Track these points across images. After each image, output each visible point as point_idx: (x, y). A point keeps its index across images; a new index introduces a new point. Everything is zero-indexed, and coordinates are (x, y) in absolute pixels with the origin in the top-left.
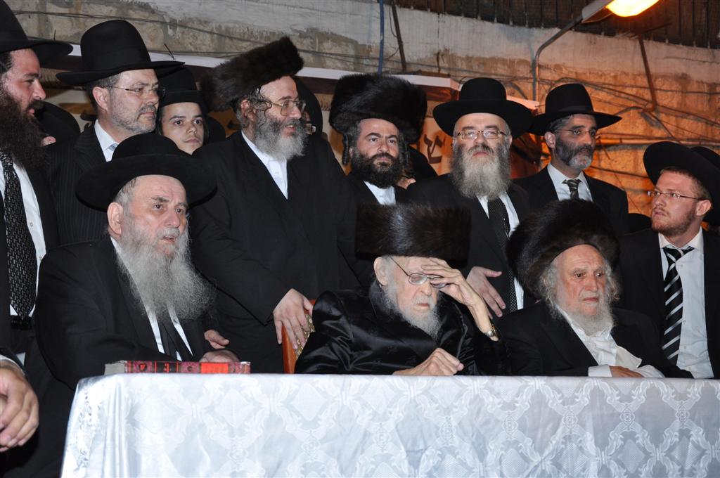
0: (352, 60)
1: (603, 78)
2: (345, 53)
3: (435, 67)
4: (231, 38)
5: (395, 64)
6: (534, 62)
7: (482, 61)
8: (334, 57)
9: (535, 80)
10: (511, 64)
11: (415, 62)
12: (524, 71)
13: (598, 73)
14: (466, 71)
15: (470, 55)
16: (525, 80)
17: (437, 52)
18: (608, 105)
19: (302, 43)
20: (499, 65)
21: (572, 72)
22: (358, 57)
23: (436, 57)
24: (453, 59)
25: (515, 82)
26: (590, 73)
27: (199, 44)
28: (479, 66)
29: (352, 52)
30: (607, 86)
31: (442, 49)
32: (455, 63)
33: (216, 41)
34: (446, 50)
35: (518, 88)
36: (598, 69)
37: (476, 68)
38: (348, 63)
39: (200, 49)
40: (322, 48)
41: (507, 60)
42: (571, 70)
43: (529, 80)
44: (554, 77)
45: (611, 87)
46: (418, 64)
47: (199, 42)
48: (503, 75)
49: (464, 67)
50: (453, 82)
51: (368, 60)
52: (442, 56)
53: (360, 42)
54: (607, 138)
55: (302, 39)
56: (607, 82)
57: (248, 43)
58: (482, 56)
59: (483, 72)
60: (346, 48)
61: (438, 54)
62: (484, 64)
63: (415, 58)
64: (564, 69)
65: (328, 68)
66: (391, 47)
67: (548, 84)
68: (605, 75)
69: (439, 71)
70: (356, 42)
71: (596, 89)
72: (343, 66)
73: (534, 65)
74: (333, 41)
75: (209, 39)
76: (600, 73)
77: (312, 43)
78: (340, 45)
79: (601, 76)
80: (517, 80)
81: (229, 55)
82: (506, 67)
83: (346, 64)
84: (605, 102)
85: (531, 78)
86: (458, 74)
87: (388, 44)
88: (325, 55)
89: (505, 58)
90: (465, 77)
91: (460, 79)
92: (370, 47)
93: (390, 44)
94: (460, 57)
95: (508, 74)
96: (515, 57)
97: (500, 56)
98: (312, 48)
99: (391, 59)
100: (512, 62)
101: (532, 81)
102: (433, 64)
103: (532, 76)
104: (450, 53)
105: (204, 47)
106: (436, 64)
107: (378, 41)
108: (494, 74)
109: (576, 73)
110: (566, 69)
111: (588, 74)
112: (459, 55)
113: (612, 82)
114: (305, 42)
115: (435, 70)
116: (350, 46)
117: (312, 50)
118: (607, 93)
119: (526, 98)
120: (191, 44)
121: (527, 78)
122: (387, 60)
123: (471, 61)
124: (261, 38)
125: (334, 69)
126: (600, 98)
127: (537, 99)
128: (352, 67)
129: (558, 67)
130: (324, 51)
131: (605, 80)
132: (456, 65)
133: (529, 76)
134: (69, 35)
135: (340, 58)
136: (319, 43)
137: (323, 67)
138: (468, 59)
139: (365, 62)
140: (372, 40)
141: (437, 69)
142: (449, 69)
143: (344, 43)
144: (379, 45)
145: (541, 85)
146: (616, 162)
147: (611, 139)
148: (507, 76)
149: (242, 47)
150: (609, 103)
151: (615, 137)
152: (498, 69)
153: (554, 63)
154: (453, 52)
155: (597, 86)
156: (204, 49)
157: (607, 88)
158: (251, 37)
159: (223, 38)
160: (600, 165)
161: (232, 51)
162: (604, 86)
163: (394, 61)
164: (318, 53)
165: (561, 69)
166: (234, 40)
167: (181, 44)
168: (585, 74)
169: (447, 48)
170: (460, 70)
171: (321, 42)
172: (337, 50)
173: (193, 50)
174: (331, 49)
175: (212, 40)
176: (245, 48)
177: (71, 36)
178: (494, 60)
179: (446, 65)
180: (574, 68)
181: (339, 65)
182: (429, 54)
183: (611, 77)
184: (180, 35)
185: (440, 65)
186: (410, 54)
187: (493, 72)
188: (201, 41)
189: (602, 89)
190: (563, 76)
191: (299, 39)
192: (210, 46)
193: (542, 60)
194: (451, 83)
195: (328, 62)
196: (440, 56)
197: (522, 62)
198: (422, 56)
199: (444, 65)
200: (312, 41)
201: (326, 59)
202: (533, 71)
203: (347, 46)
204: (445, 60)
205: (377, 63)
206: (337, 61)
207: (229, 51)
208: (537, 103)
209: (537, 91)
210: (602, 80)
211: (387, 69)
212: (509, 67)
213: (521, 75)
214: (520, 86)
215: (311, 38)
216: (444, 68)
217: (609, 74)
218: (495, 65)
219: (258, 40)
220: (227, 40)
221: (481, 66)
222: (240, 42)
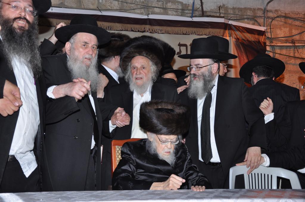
0: (180, 11)
1: (298, 15)
2: (177, 8)
3: (218, 13)
4: (127, 3)
5: (200, 12)
6: (265, 9)
7: (240, 9)
8: (172, 10)
9: (265, 17)
10: (254, 10)
11: (209, 11)
12: (260, 13)
13: (296, 13)
14: (232, 14)
15: (235, 7)
16: (260, 18)
17: (219, 6)
18: (300, 28)
19: (158, 4)
20: (248, 11)
21: (283, 13)
22: (183, 10)
23: (219, 9)
24: (226, 9)
25: (256, 19)
26: (292, 13)
27: (113, 6)
28: (238, 12)
29: (180, 7)
30: (300, 19)
31: (222, 5)
32: (227, 11)
33: (120, 4)
34: (224, 5)
35: (257, 21)
36: (296, 11)
37: (237, 12)
38: (178, 12)
39: (113, 8)
40: (167, 6)
41: (252, 9)
42: (283, 12)
43: (262, 17)
44: (274, 16)
45: (302, 19)
46: (210, 12)
47: (113, 5)
48: (249, 16)
49: (232, 12)
50: (226, 20)
51: (188, 11)
52: (222, 7)
53: (184, 3)
54: (299, 43)
55: (158, 2)
56: (300, 17)
57: (134, 5)
58: (240, 7)
59: (240, 14)
60: (178, 5)
61: (220, 7)
62: (241, 11)
63: (209, 9)
64: (279, 12)
65: (169, 15)
66: (198, 4)
67: (271, 19)
68: (299, 14)
69: (220, 15)
70: (183, 3)
71: (295, 21)
72: (176, 13)
73: (265, 11)
74: (172, 2)
75: (117, 4)
76: (297, 13)
77: (162, 4)
78: (175, 4)
79: (298, 14)
80: (256, 17)
81: (126, 10)
82: (251, 12)
83: (178, 13)
84: (299, 26)
85: (263, 17)
86: (228, 16)
87: (197, 3)
88: (168, 9)
89: (251, 7)
90: (232, 17)
91: (229, 18)
92: (188, 5)
93: (198, 3)
94: (230, 8)
95: (252, 15)
96: (256, 7)
97: (249, 7)
98: (163, 6)
99: (198, 10)
100: (254, 9)
101: (264, 17)
102: (217, 12)
103: (263, 16)
104: (225, 6)
105: (115, 7)
106: (219, 12)
107: (192, 2)
108: (246, 15)
109: (285, 13)
110: (280, 12)
111: (291, 14)
112: (229, 7)
113: (302, 17)
114: (159, 3)
115: (218, 15)
116: (180, 5)
117: (162, 7)
118: (300, 22)
119: (260, 26)
120: (109, 6)
121: (261, 17)
122: (196, 10)
123: (235, 10)
124: (140, 2)
125: (172, 15)
126: (297, 24)
127: (265, 26)
128: (180, 14)
129: (276, 11)
130: (167, 7)
131: (299, 16)
132: (228, 12)
133: (262, 15)
134: (58, 3)
135: (175, 10)
136: (165, 4)
137: (167, 15)
138: (234, 9)
139: (186, 12)
140: (190, 2)
141: (219, 14)
142: (225, 13)
143: (177, 4)
144: (192, 4)
145: (268, 19)
146: (302, 53)
147: (300, 43)
148: (251, 16)
149: (132, 7)
150: (301, 26)
151: (303, 42)
152: (248, 13)
153: (275, 9)
154: (227, 6)
155: (295, 19)
156: (115, 8)
157: (299, 20)
158: (135, 2)
159: (123, 3)
160: (294, 55)
161: (127, 8)
162: (298, 19)
163: (199, 11)
164: (165, 8)
165: (278, 12)
166: (128, 4)
167: (105, 6)
168: (289, 14)
169: (224, 4)
170: (229, 14)
171: (166, 3)
172: (174, 7)
173: (110, 8)
174: (171, 6)
175: (119, 4)
176: (133, 7)
177: (59, 4)
178: (246, 9)
179: (224, 12)
180: (284, 11)
181: (174, 13)
182: (216, 7)
183: (302, 14)
184: (105, 2)
185: (220, 12)
186: (207, 7)
187: (245, 14)
188: (114, 4)
189: (298, 20)
190: (278, 15)
191: (157, 2)
192: (117, 7)
193: (269, 8)
194: (225, 20)
195: (170, 12)
196: (221, 8)
197: (259, 9)
198: (213, 8)
199: (222, 12)
200: (162, 3)
201: (168, 11)
202: (264, 13)
203: (178, 4)
204: (223, 10)
205: (191, 12)
206: (173, 11)
207: (125, 9)
208: (265, 28)
209: (265, 22)
210: (298, 16)
211: (196, 15)
212: (253, 12)
213: (258, 15)
214: (257, 20)
215: (162, 1)
216: (222, 13)
217: (301, 13)
218: (246, 11)
219: (138, 3)
220: (125, 4)
221: (240, 12)
222: (131, 4)
